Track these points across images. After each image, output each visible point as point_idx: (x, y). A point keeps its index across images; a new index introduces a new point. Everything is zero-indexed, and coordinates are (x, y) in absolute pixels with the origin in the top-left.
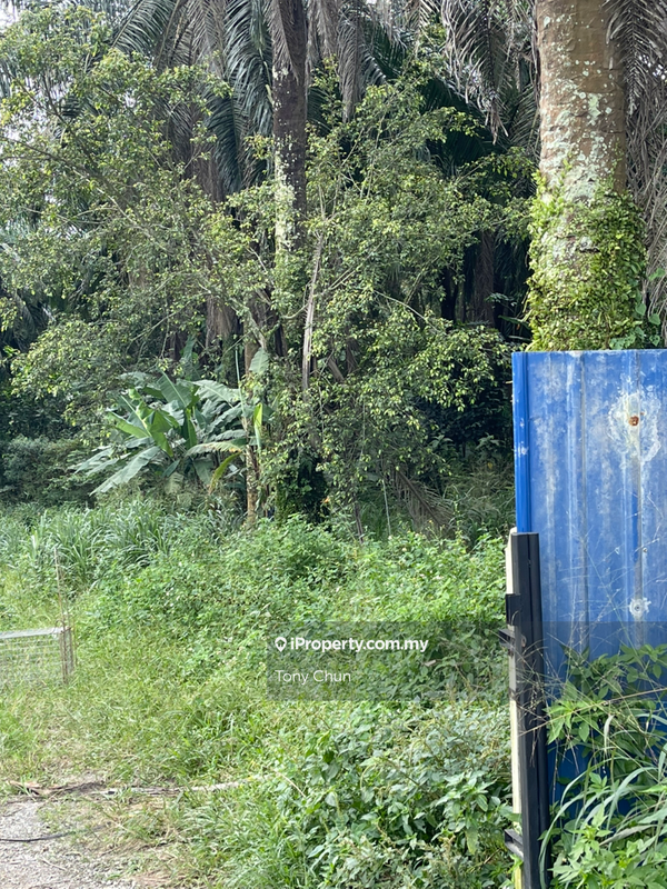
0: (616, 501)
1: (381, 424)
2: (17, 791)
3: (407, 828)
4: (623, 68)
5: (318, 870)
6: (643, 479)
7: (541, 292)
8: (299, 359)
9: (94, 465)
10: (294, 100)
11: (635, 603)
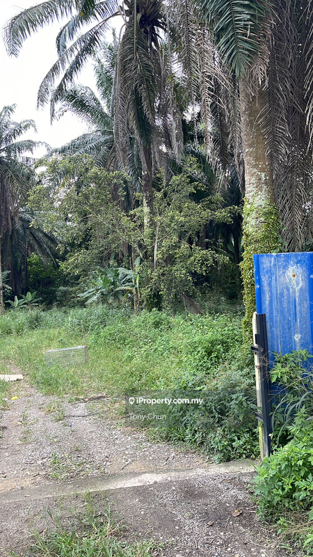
0: (289, 302)
1: (179, 280)
2: (77, 399)
3: (214, 411)
4: (271, 165)
5: (185, 425)
6: (297, 295)
7: (247, 236)
8: (153, 260)
9: (86, 294)
10: (149, 181)
11: (296, 336)
